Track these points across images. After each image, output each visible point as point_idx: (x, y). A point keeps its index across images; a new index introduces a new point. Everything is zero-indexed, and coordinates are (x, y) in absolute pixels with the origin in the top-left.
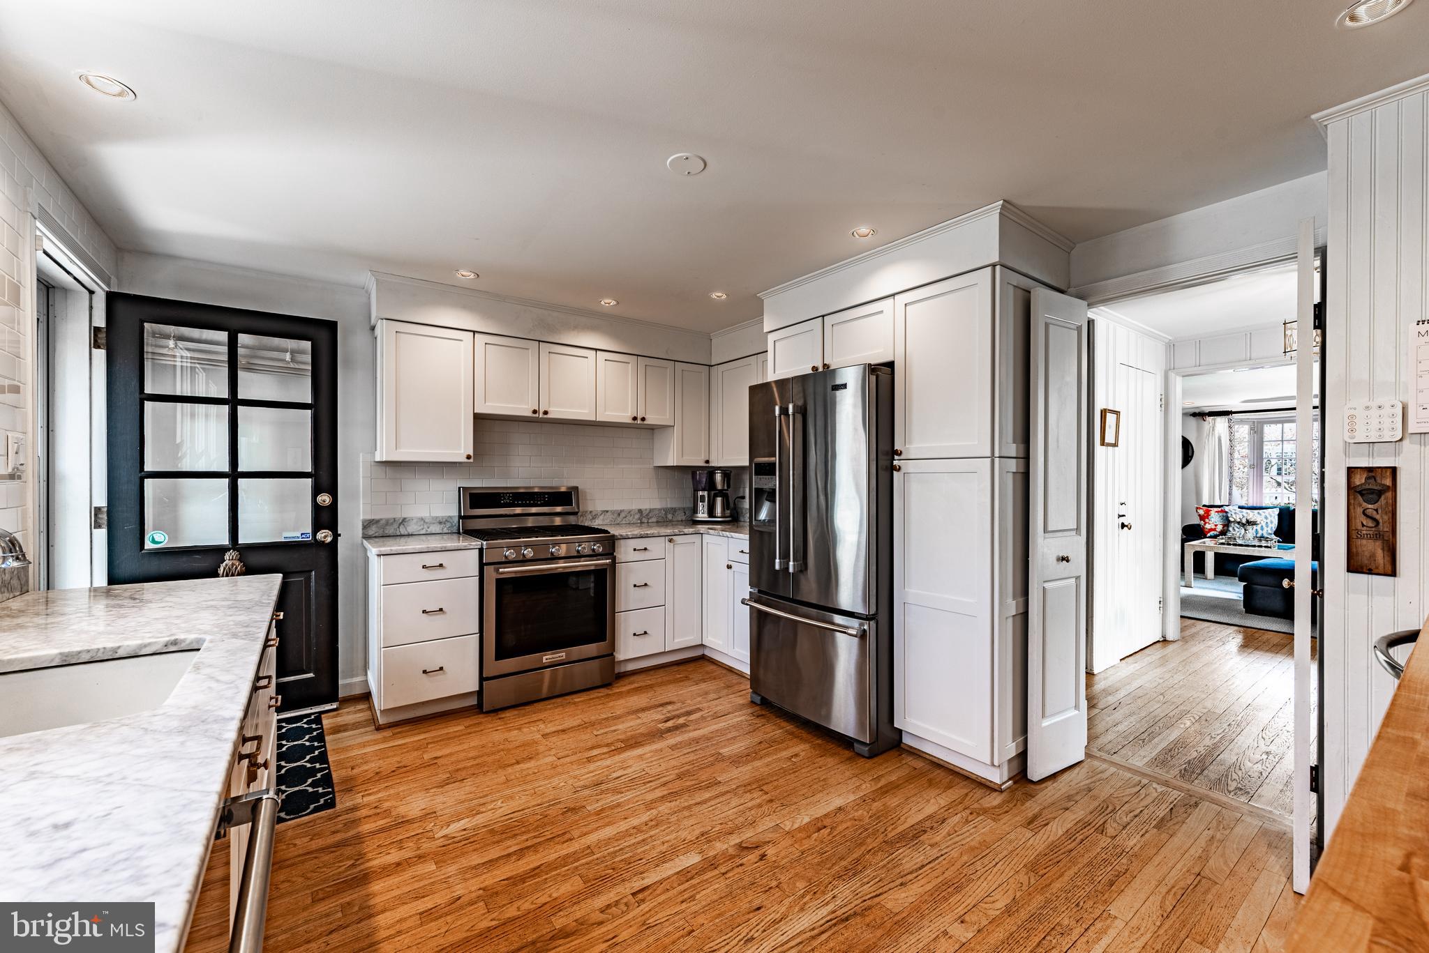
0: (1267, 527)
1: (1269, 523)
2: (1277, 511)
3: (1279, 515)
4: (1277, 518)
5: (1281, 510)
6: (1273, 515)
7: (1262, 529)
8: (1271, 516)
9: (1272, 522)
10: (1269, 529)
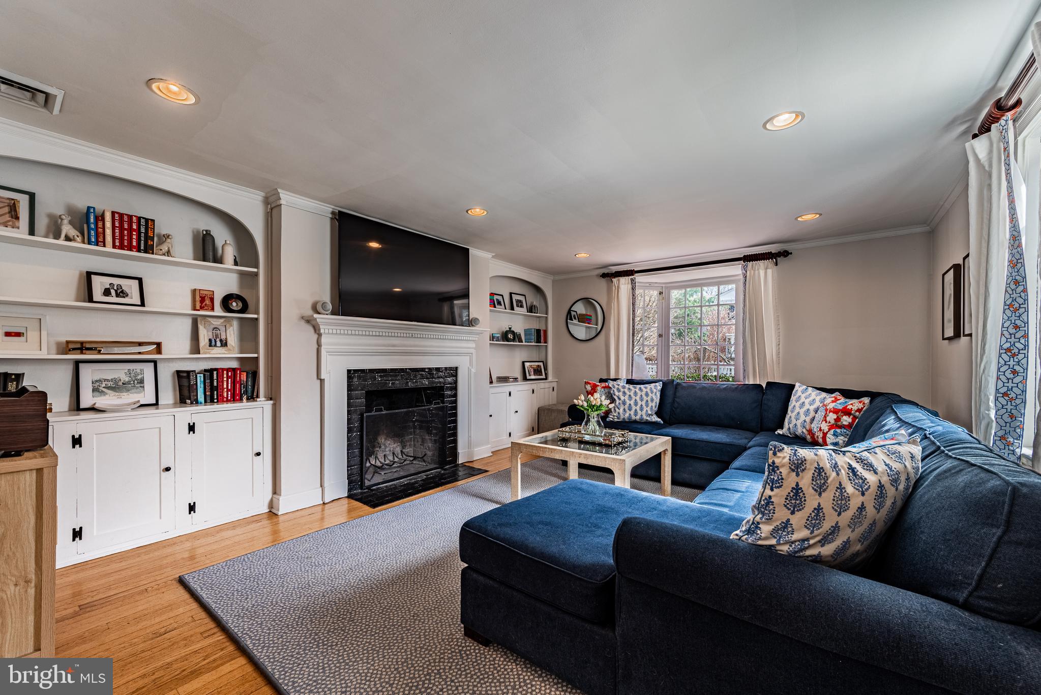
0: (647, 406)
1: (649, 402)
2: (659, 386)
3: (663, 392)
4: (658, 395)
5: (666, 385)
6: (655, 390)
7: (641, 409)
8: (652, 392)
9: (652, 400)
10: (649, 409)
